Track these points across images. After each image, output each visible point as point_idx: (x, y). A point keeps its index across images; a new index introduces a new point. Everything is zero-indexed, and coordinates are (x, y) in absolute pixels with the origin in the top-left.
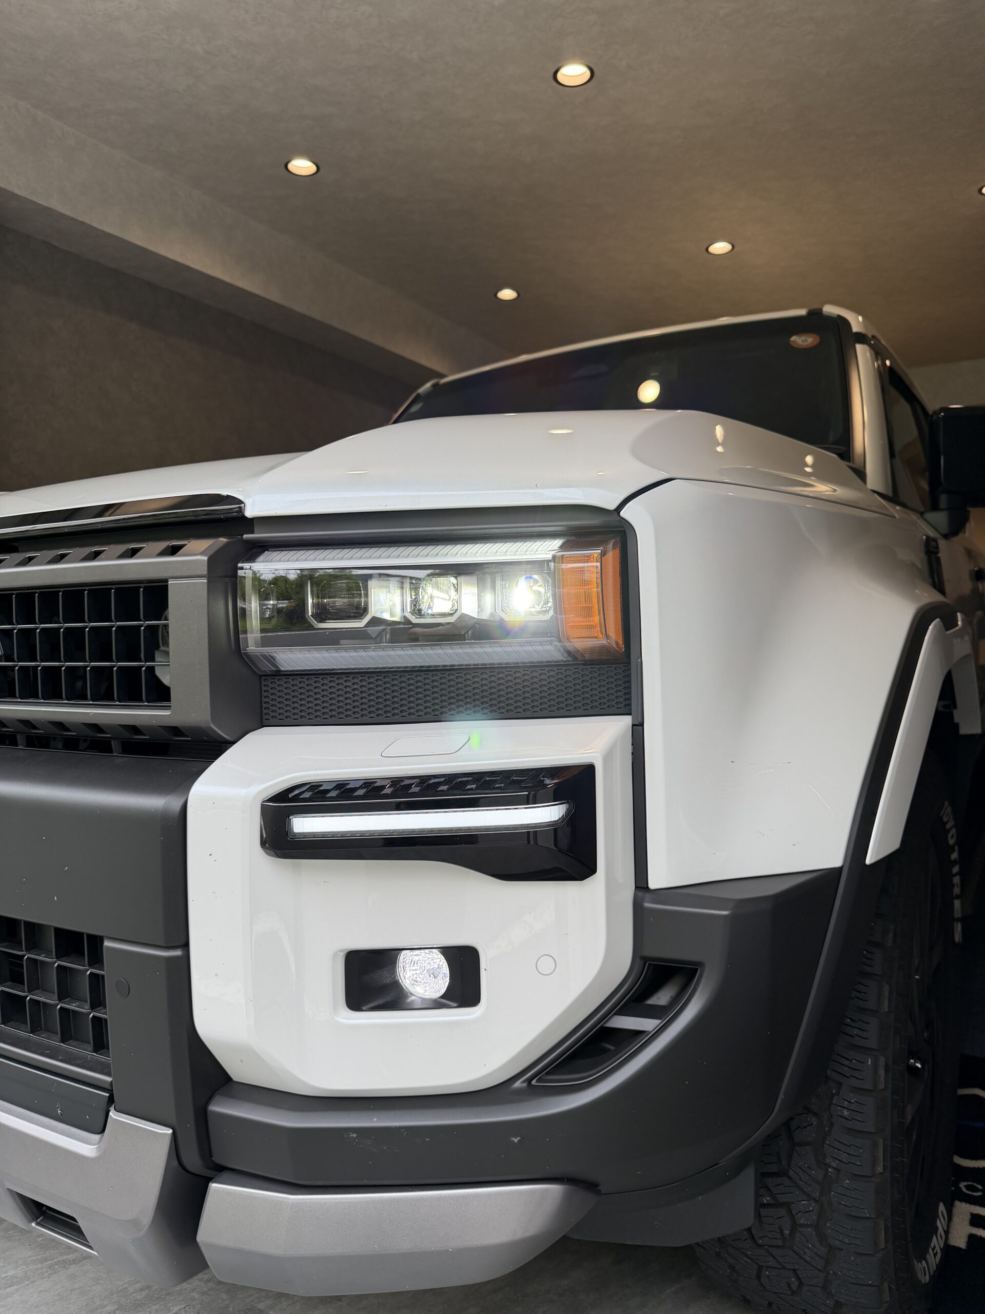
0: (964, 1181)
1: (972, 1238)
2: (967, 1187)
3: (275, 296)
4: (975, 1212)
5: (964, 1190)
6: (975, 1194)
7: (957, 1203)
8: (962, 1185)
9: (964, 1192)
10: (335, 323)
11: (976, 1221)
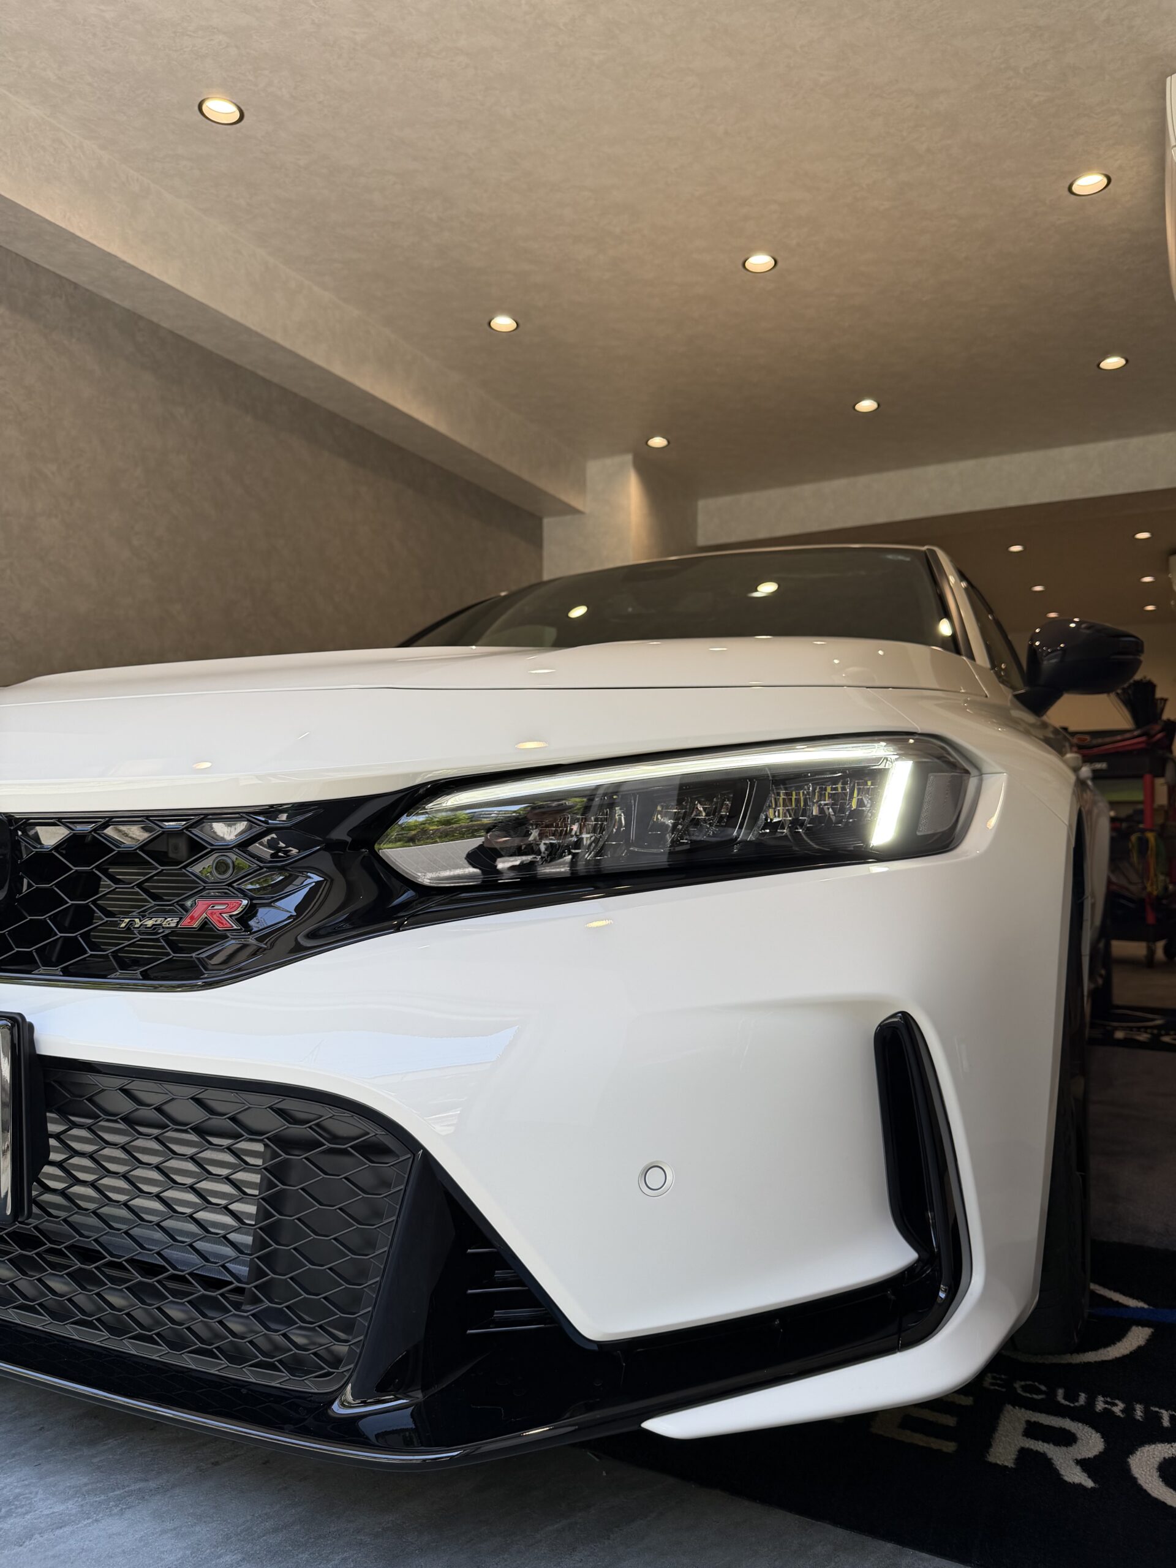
0: (1021, 1381)
1: (1023, 1453)
2: (1024, 1388)
3: (196, 291)
4: (1033, 1419)
5: (1019, 1391)
6: (1035, 1396)
7: (1009, 1407)
8: (1018, 1385)
9: (1021, 1395)
10: (279, 338)
11: (1033, 1431)
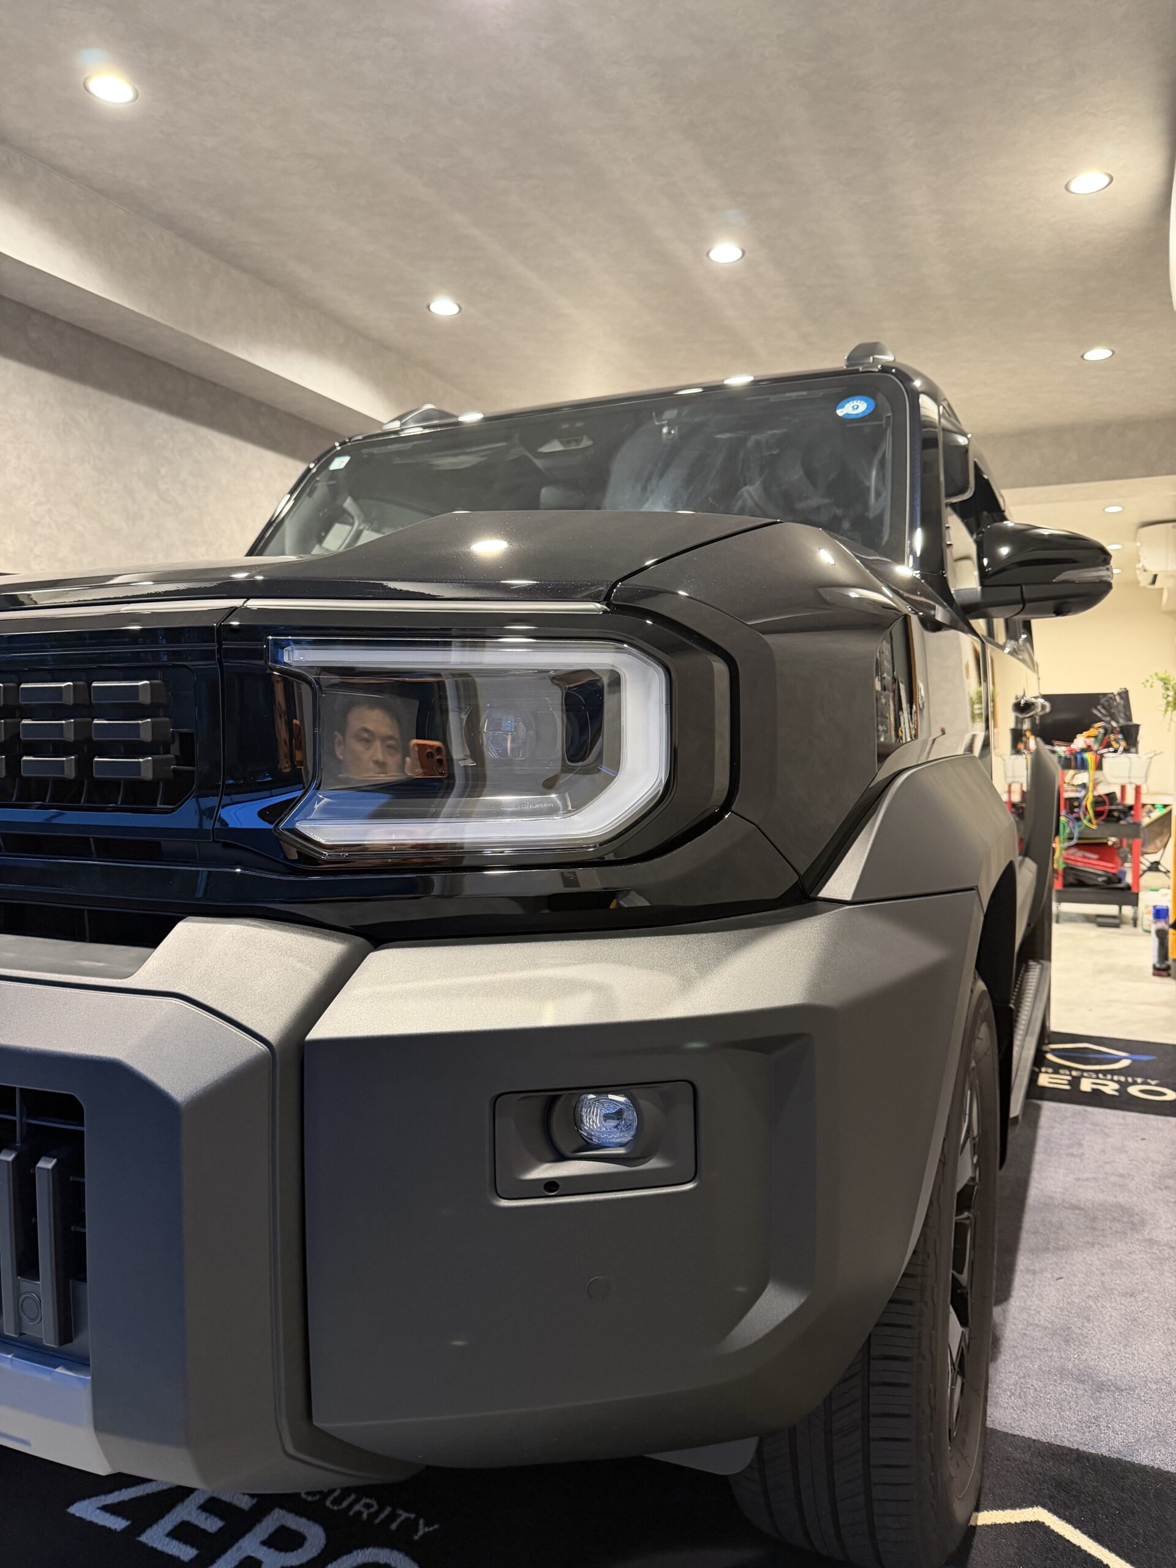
10: (192, 332)
